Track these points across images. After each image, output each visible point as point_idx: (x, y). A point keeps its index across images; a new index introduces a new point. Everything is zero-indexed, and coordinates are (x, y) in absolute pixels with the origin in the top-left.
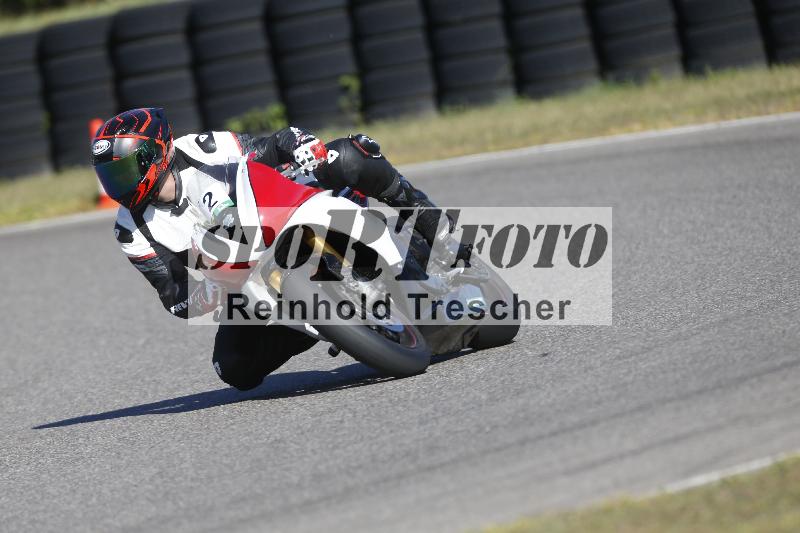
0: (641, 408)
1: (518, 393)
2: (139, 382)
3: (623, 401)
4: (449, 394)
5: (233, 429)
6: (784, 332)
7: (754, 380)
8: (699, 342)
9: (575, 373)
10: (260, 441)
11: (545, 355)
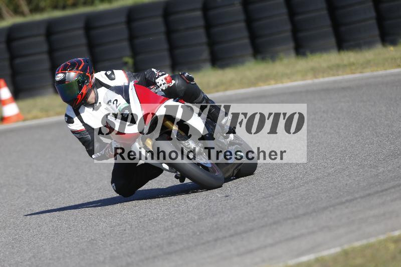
0: (275, 223)
1: (214, 215)
2: (23, 210)
3: (266, 219)
4: (179, 216)
5: (70, 234)
6: (346, 184)
7: (332, 209)
8: (304, 190)
9: (242, 205)
10: (83, 240)
11: (227, 196)
